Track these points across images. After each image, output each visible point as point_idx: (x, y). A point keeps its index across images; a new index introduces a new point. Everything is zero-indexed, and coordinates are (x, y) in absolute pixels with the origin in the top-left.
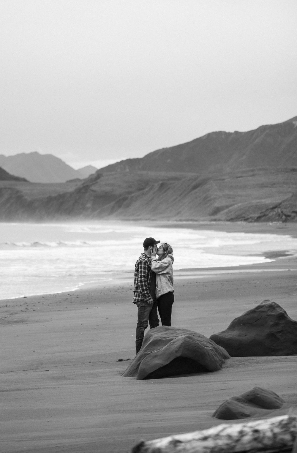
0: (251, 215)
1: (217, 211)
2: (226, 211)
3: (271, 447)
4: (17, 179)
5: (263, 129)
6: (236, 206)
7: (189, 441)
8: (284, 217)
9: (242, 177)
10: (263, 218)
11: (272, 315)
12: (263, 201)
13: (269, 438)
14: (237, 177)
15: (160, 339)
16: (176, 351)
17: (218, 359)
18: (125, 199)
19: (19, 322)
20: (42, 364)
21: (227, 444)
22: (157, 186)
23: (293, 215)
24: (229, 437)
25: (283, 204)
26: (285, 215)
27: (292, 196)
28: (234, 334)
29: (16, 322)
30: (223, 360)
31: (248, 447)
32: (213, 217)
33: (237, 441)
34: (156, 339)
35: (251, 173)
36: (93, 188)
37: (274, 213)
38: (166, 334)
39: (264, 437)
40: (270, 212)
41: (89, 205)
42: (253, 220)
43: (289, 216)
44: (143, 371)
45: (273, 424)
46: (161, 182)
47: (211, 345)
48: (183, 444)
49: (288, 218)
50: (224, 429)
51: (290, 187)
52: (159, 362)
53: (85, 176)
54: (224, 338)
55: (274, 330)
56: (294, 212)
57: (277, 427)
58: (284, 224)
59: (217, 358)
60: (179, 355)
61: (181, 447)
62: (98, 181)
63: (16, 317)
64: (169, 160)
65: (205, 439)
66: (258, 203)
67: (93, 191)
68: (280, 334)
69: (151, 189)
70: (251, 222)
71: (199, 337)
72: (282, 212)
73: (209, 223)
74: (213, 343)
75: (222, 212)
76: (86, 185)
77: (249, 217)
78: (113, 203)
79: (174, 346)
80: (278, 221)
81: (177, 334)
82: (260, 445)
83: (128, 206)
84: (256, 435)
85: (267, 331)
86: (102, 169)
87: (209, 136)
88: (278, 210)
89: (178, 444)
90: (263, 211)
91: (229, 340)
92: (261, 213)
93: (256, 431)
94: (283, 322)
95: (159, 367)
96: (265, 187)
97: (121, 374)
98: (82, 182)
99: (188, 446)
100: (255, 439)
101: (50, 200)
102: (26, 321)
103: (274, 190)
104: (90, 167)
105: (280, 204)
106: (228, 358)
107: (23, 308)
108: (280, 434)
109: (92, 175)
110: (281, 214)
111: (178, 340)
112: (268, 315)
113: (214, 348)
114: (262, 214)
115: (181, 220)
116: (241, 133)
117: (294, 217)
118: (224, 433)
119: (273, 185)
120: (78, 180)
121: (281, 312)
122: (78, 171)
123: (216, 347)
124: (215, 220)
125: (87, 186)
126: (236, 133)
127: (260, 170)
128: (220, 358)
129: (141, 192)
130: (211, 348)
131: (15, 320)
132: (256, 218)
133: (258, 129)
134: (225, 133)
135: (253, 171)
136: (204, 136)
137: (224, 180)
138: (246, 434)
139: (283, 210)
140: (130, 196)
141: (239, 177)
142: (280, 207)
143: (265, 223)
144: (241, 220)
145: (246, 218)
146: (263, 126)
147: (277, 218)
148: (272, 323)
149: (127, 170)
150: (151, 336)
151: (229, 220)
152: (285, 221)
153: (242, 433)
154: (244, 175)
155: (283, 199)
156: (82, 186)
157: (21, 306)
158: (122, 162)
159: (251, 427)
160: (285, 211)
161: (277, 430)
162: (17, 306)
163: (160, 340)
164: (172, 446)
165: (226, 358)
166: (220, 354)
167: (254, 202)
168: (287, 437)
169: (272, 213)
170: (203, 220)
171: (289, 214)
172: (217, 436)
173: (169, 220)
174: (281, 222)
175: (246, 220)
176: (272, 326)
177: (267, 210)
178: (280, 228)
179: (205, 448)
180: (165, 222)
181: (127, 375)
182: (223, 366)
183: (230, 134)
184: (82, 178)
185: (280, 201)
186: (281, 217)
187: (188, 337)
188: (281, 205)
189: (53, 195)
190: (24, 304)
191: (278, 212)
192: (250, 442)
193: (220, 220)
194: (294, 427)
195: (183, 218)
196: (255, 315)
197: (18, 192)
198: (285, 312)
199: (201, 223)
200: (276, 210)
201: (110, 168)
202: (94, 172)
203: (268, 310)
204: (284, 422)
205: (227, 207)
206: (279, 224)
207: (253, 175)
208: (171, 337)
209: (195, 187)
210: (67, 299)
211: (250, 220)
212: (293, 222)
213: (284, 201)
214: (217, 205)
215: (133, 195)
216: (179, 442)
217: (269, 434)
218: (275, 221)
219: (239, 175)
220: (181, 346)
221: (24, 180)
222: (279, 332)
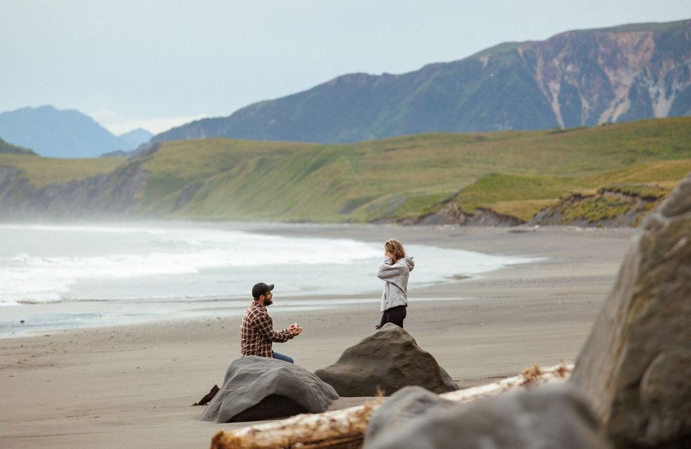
0: (410, 214)
1: (352, 205)
2: (366, 206)
3: (348, 436)
4: (18, 151)
5: (430, 69)
6: (383, 198)
7: (268, 431)
8: (462, 217)
9: (394, 149)
10: (428, 219)
11: (397, 344)
12: (428, 189)
13: (345, 427)
14: (386, 150)
15: (248, 372)
16: (268, 388)
17: (322, 399)
18: (199, 185)
19: (47, 365)
20: (91, 410)
21: (305, 433)
22: (252, 163)
23: (478, 213)
24: (307, 426)
25: (461, 195)
26: (465, 214)
27: (477, 182)
28: (346, 369)
29: (42, 366)
30: (330, 400)
31: (325, 436)
32: (346, 217)
33: (315, 430)
34: (242, 372)
35: (410, 144)
36: (145, 166)
37: (447, 210)
38: (255, 366)
39: (341, 426)
40: (440, 209)
41: (138, 195)
42: (411, 222)
43: (471, 215)
44: (225, 412)
45: (349, 414)
46: (259, 158)
47: (314, 381)
48: (262, 433)
49: (470, 218)
50: (302, 419)
51: (473, 167)
52: (247, 401)
53: (133, 146)
54: (332, 374)
55: (399, 364)
56: (479, 209)
57: (353, 416)
58: (463, 228)
59: (322, 397)
60: (271, 392)
61: (259, 436)
62: (154, 154)
63: (40, 360)
64: (273, 121)
65: (283, 428)
66: (420, 193)
67: (145, 171)
68: (407, 369)
69: (242, 170)
70: (408, 224)
71: (299, 370)
72: (459, 209)
73: (338, 226)
74: (317, 378)
75: (361, 209)
76: (134, 160)
77: (404, 216)
78: (178, 193)
79: (265, 380)
80: (453, 223)
81: (270, 366)
82: (336, 434)
83: (204, 197)
84: (333, 424)
85: (389, 365)
86: (161, 136)
87: (340, 81)
88: (452, 205)
89: (257, 433)
90: (429, 206)
91: (339, 376)
92: (425, 210)
93: (333, 421)
94: (410, 353)
95: (246, 408)
96: (432, 166)
97: (197, 418)
98: (128, 157)
99: (267, 435)
100: (332, 428)
101: (74, 185)
102: (56, 365)
103: (447, 172)
104: (140, 131)
105: (456, 195)
106: (337, 398)
107: (48, 349)
108: (356, 423)
109: (143, 145)
110: (458, 212)
111: (271, 373)
112: (391, 344)
113: (319, 385)
114: (427, 212)
115: (292, 222)
116: (393, 76)
117: (480, 217)
118: (302, 423)
119: (446, 163)
120: (120, 152)
121: (407, 340)
122: (121, 138)
123: (320, 383)
124: (349, 221)
125: (136, 163)
126: (386, 75)
127: (425, 138)
128: (326, 397)
129: (226, 173)
130: (313, 384)
131: (40, 363)
132: (416, 219)
133: (422, 70)
134: (367, 76)
135: (411, 139)
136: (332, 81)
137: (363, 154)
138: (324, 423)
139: (461, 205)
140: (207, 180)
141: (390, 150)
142: (455, 201)
143: (430, 227)
144: (392, 222)
145: (400, 218)
146: (430, 65)
147: (451, 218)
148: (395, 355)
149: (203, 137)
150: (236, 368)
151: (372, 222)
152: (464, 224)
153: (319, 423)
154: (397, 146)
155: (462, 187)
156: (127, 163)
157: (44, 346)
158: (194, 123)
159: (328, 417)
160: (464, 207)
161: (353, 420)
162: (38, 346)
163: (247, 374)
164: (251, 435)
165: (333, 398)
166: (326, 393)
167: (414, 191)
168: (363, 426)
169: (442, 211)
170: (328, 222)
171: (471, 211)
172: (295, 426)
173: (271, 221)
174: (458, 226)
175: (400, 221)
176: (396, 358)
177: (435, 205)
178: (454, 235)
179: (284, 436)
180: (266, 225)
181: (204, 420)
182: (330, 407)
183: (375, 78)
184: (126, 149)
185: (456, 191)
186: (458, 218)
187: (284, 370)
188: (458, 198)
189: (80, 178)
190: (48, 344)
191: (453, 208)
192: (326, 431)
193: (356, 221)
194: (369, 416)
195: (296, 218)
196: (374, 344)
197: (19, 172)
198: (414, 340)
199: (326, 226)
200: (450, 205)
201: (175, 133)
202: (146, 140)
203: (391, 338)
204: (360, 412)
205: (368, 200)
206: (454, 228)
207: (412, 147)
208: (262, 369)
209: (316, 167)
210: (112, 337)
211: (406, 222)
212: (477, 225)
213: (463, 191)
214: (351, 196)
215: (212, 178)
216: (258, 431)
217: (346, 423)
218: (447, 223)
219: (389, 146)
220: (274, 381)
221: (31, 153)
222: (405, 366)
